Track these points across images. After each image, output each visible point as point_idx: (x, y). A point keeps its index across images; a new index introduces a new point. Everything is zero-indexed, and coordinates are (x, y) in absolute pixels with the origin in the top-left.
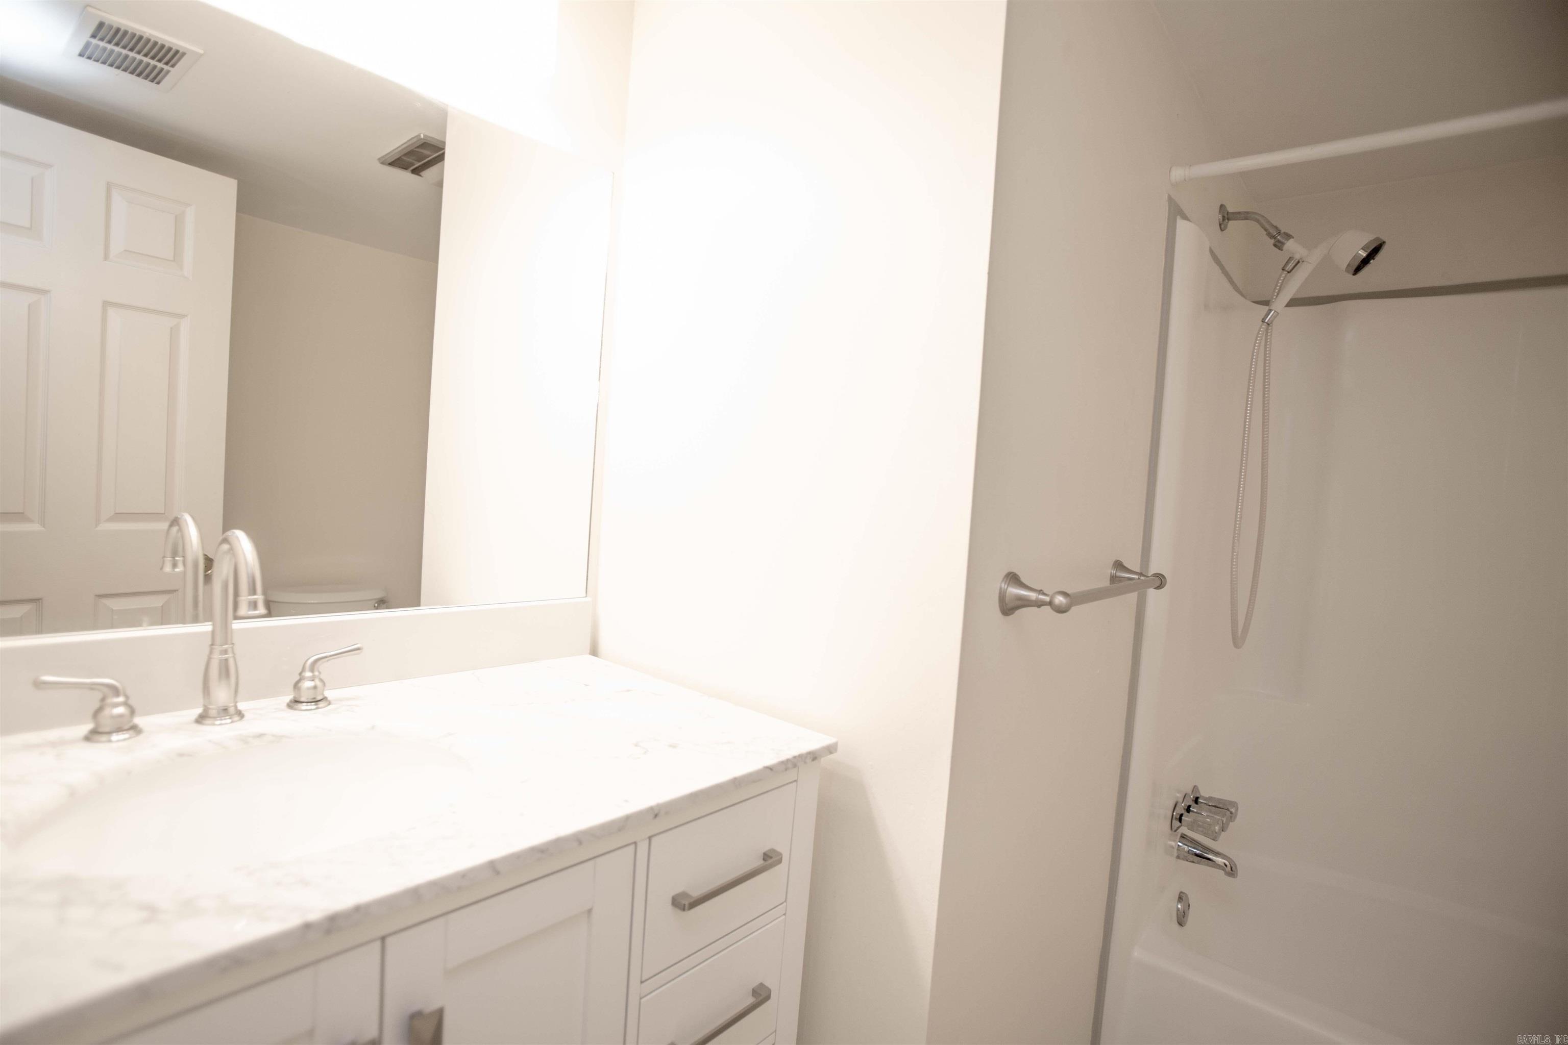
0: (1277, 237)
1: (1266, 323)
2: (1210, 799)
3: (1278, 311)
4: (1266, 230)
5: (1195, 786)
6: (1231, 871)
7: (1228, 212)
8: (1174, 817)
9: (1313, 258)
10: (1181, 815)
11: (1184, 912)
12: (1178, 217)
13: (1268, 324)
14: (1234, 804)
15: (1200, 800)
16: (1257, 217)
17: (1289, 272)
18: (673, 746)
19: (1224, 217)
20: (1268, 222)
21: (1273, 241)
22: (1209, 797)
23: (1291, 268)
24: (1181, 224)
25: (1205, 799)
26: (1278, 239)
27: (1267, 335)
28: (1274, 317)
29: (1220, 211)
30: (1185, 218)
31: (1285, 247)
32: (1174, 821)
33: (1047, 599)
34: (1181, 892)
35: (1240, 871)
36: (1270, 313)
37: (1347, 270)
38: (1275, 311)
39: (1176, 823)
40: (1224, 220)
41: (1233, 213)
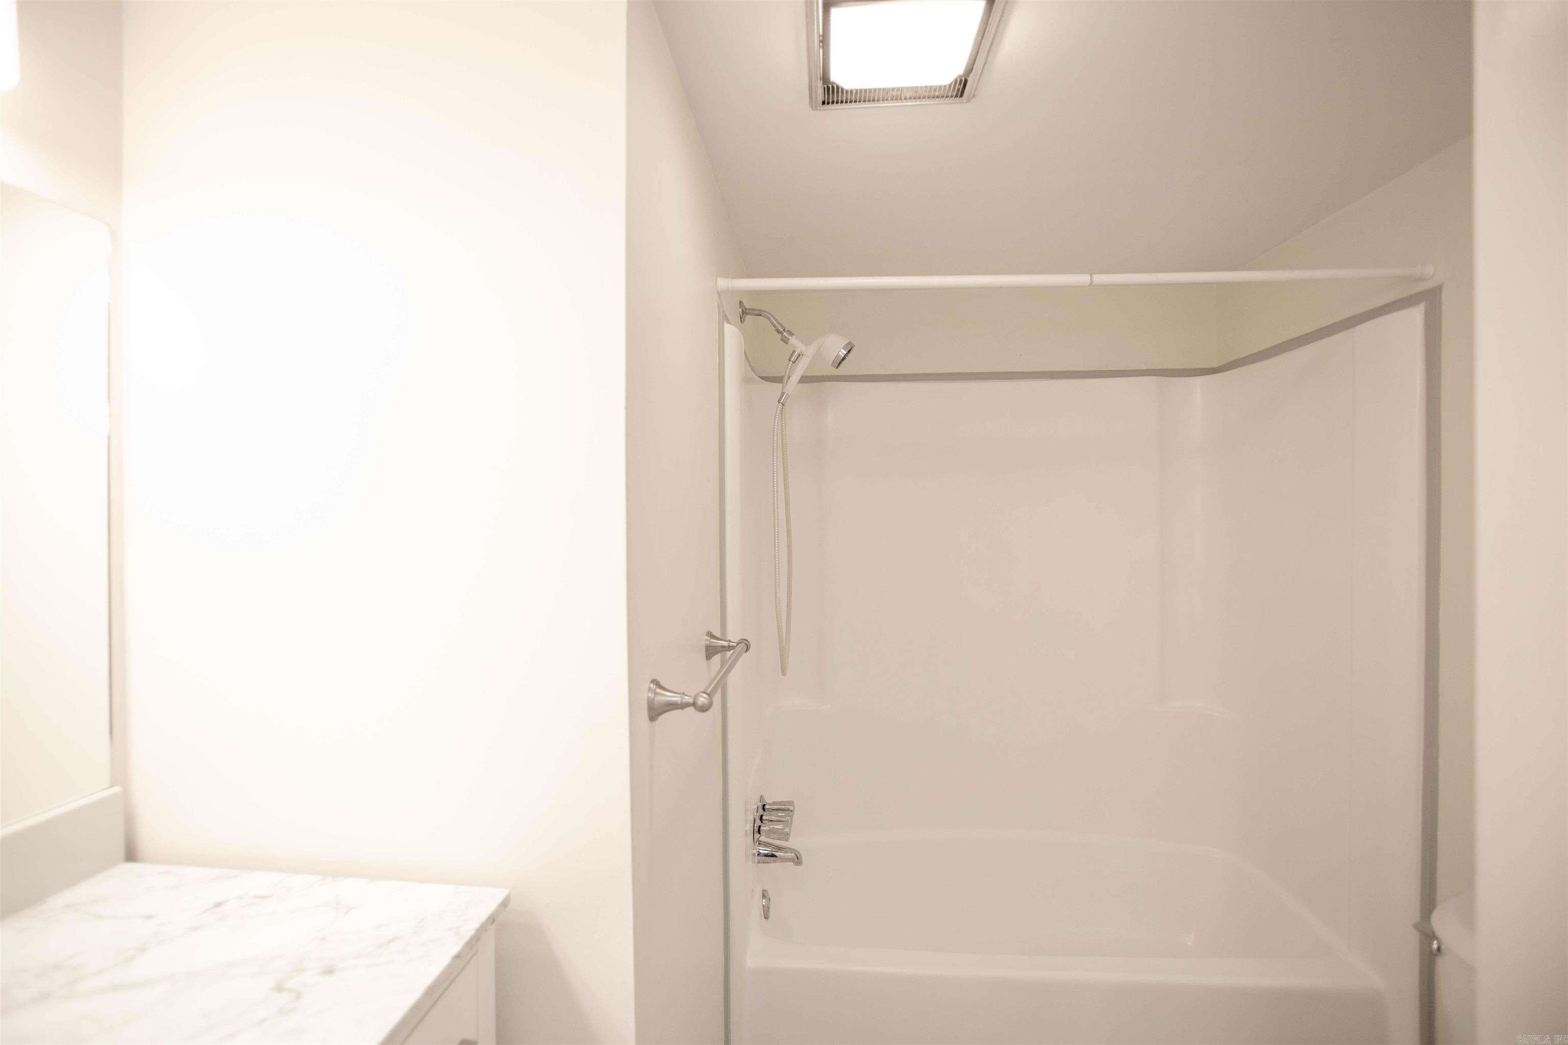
0: (783, 333)
1: (782, 403)
2: (774, 803)
3: (790, 394)
4: (775, 326)
5: (761, 796)
6: (797, 860)
7: (745, 308)
8: (755, 831)
9: (810, 352)
10: (760, 827)
11: (768, 907)
12: (725, 321)
13: (783, 405)
14: (791, 803)
15: (767, 807)
16: (768, 315)
17: (793, 363)
18: (329, 971)
19: (743, 310)
20: (776, 320)
21: (780, 336)
22: (773, 802)
23: (795, 360)
24: (727, 327)
25: (770, 805)
26: (783, 334)
27: (782, 416)
28: (786, 399)
29: (740, 306)
30: (729, 322)
31: (789, 342)
32: (755, 834)
33: (691, 700)
34: (763, 890)
35: (804, 859)
36: (783, 396)
37: (832, 364)
38: (787, 394)
39: (757, 835)
40: (743, 314)
41: (749, 309)
